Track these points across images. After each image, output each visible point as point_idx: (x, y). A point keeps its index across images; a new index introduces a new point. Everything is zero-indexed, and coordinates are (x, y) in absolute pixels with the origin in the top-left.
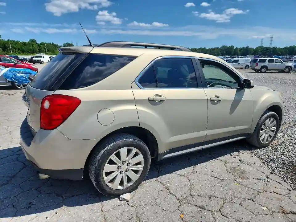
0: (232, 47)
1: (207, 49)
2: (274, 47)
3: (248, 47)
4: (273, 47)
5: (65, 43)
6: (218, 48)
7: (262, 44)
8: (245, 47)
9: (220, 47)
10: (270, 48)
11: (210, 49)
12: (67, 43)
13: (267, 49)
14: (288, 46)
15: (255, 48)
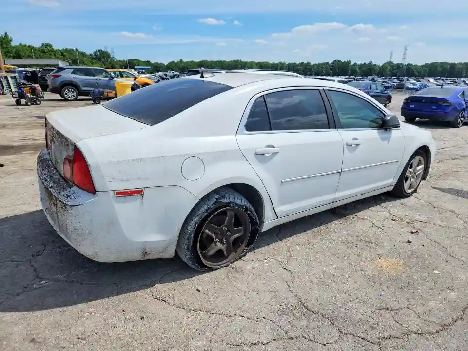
0: (348, 63)
1: (312, 64)
2: (409, 64)
3: (371, 63)
4: (406, 64)
5: (96, 51)
6: (327, 63)
7: (391, 59)
8: (367, 63)
9: (331, 61)
10: (402, 65)
11: (316, 64)
12: (99, 51)
13: (399, 66)
14: (429, 63)
15: (381, 65)
